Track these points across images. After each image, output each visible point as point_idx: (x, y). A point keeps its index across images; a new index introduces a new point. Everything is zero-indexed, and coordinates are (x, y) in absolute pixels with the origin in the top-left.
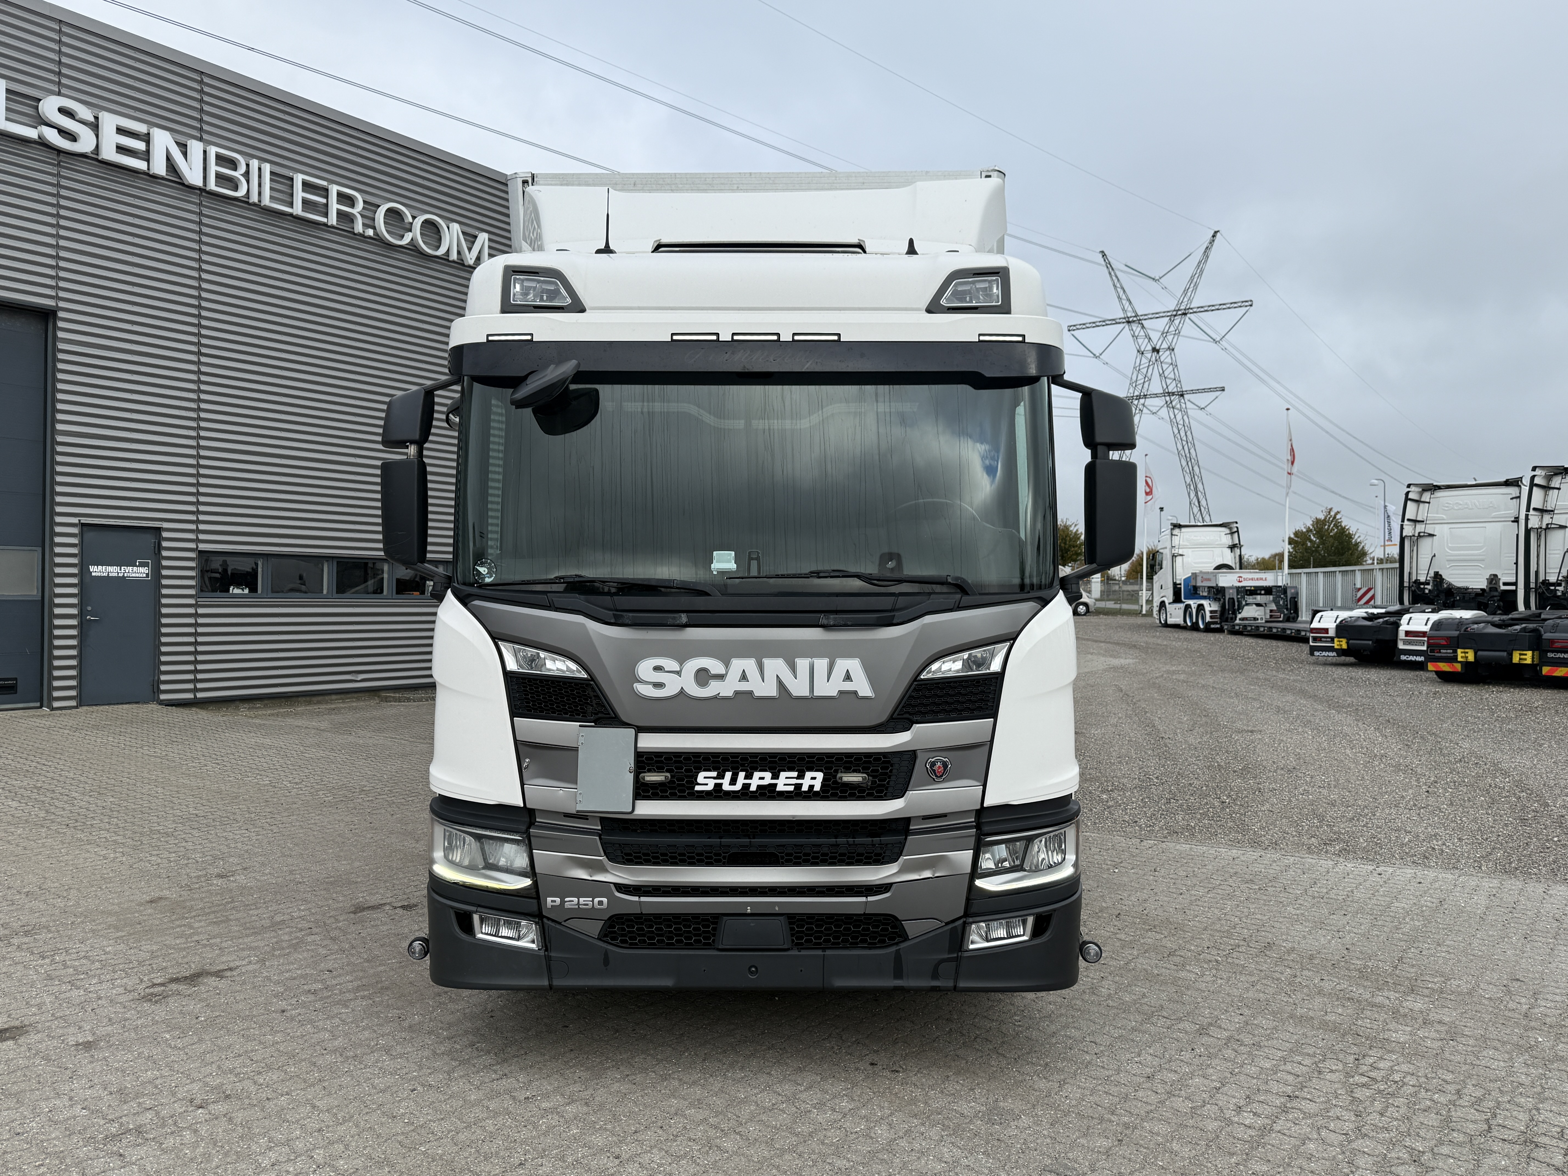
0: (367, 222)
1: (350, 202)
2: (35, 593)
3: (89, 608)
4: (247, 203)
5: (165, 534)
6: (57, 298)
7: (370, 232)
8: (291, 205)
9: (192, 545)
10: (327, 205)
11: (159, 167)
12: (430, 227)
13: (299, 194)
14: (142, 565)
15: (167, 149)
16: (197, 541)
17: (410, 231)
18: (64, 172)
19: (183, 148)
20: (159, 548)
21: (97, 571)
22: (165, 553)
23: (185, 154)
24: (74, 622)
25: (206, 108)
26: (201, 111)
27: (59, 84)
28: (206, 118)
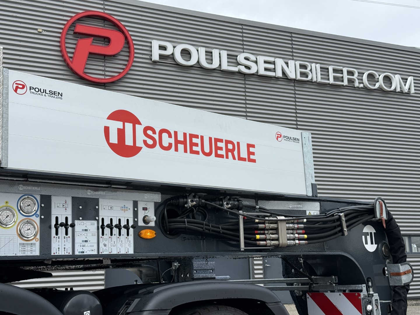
0: (361, 81)
1: (352, 74)
3: (266, 261)
4: (312, 82)
7: (362, 85)
8: (329, 79)
10: (342, 77)
11: (279, 74)
12: (387, 78)
13: (331, 74)
15: (282, 66)
17: (378, 81)
18: (247, 82)
19: (287, 64)
23: (288, 66)
24: (261, 267)
25: (294, 46)
26: (292, 48)
27: (243, 48)
28: (294, 51)
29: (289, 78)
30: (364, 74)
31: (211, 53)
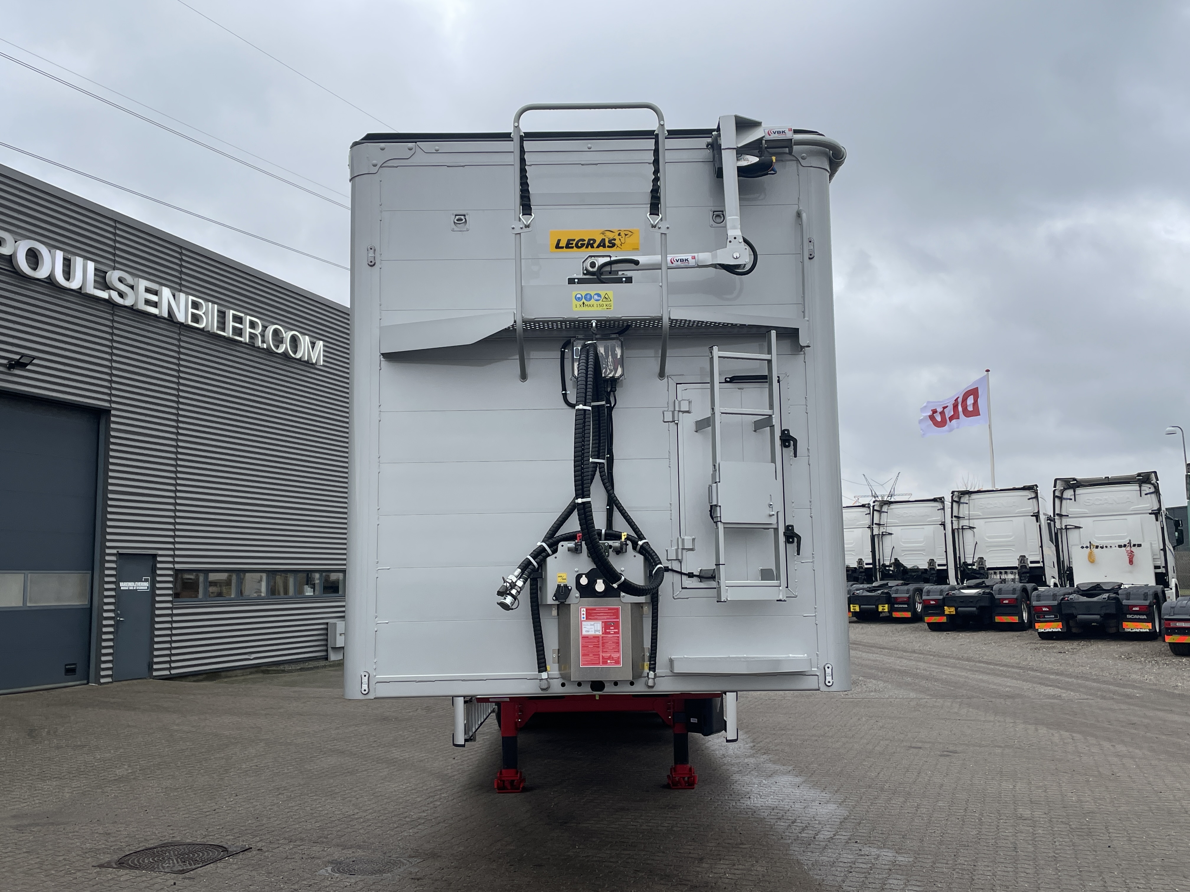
0: (264, 339)
1: (255, 327)
2: (87, 603)
3: (120, 612)
4: (204, 331)
5: (159, 559)
6: (110, 402)
7: (265, 346)
8: (223, 330)
9: (171, 566)
10: (243, 329)
11: (164, 312)
12: (294, 339)
13: (230, 323)
14: (146, 581)
15: (169, 300)
16: (174, 563)
17: (282, 342)
18: (116, 318)
19: (175, 297)
20: (154, 569)
21: (125, 586)
22: (159, 572)
23: (176, 302)
24: (112, 622)
25: (184, 270)
26: (181, 272)
27: (114, 261)
28: (183, 277)
29: (175, 321)
30: (267, 327)
31: (69, 260)
